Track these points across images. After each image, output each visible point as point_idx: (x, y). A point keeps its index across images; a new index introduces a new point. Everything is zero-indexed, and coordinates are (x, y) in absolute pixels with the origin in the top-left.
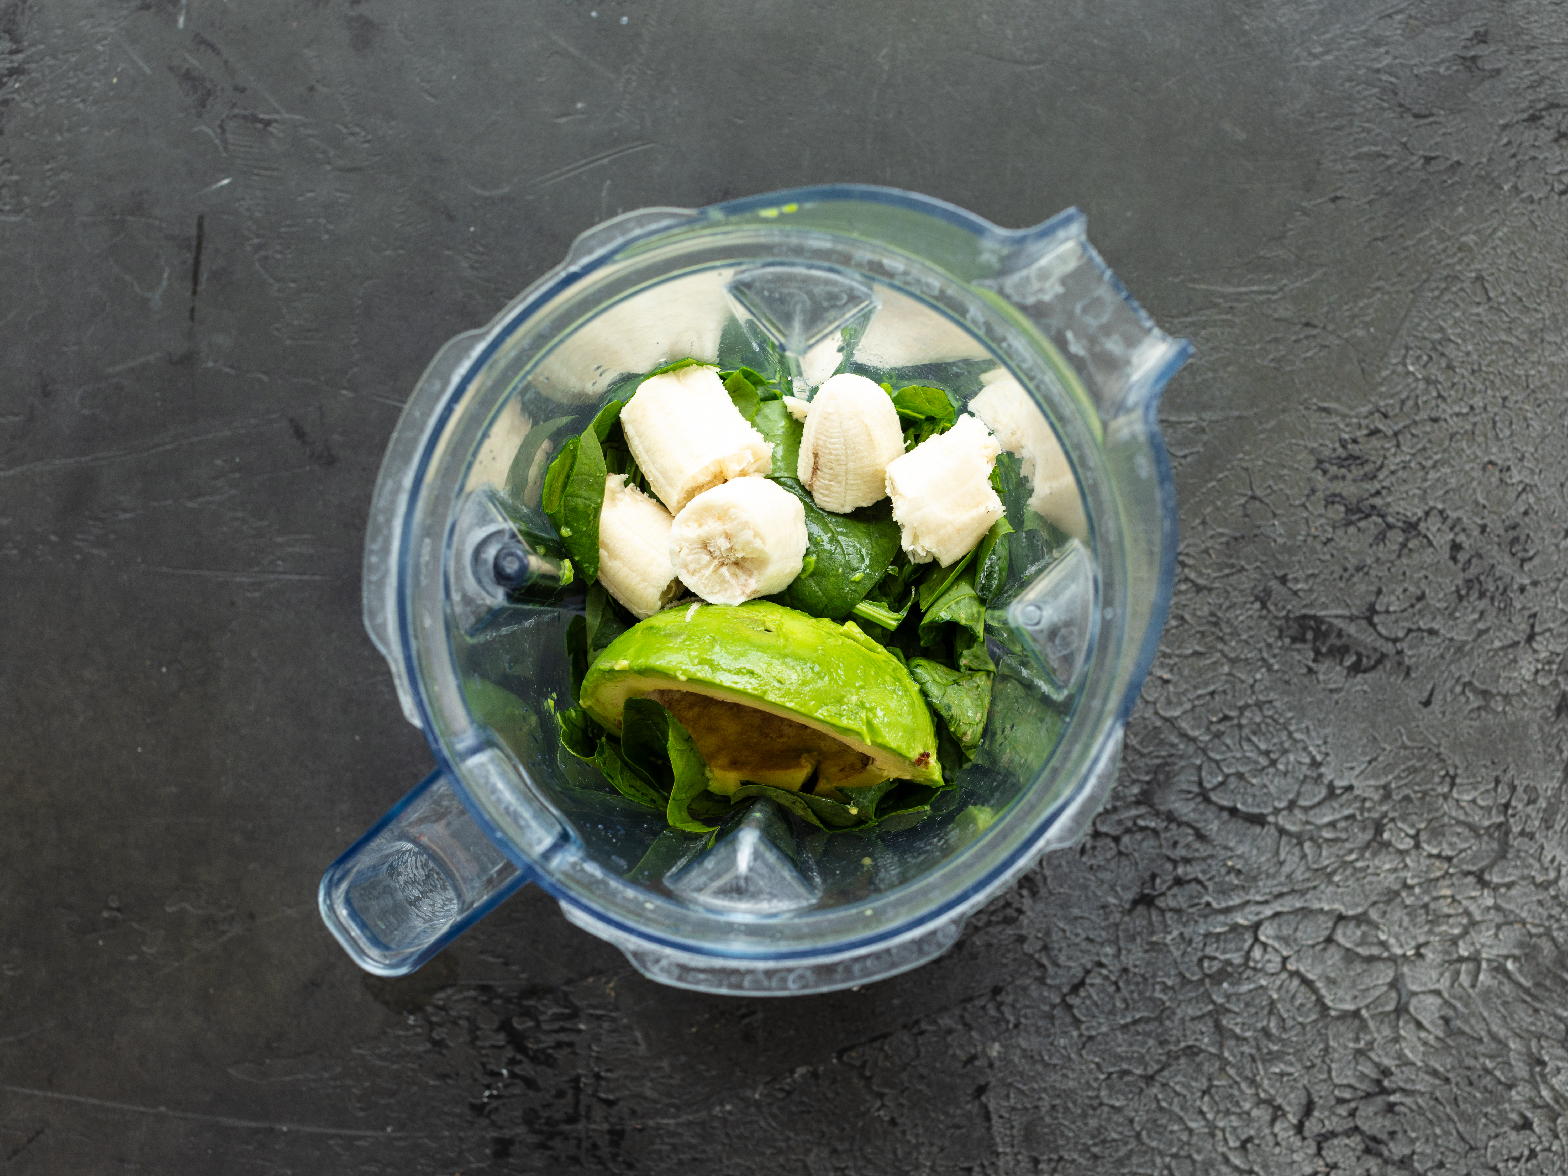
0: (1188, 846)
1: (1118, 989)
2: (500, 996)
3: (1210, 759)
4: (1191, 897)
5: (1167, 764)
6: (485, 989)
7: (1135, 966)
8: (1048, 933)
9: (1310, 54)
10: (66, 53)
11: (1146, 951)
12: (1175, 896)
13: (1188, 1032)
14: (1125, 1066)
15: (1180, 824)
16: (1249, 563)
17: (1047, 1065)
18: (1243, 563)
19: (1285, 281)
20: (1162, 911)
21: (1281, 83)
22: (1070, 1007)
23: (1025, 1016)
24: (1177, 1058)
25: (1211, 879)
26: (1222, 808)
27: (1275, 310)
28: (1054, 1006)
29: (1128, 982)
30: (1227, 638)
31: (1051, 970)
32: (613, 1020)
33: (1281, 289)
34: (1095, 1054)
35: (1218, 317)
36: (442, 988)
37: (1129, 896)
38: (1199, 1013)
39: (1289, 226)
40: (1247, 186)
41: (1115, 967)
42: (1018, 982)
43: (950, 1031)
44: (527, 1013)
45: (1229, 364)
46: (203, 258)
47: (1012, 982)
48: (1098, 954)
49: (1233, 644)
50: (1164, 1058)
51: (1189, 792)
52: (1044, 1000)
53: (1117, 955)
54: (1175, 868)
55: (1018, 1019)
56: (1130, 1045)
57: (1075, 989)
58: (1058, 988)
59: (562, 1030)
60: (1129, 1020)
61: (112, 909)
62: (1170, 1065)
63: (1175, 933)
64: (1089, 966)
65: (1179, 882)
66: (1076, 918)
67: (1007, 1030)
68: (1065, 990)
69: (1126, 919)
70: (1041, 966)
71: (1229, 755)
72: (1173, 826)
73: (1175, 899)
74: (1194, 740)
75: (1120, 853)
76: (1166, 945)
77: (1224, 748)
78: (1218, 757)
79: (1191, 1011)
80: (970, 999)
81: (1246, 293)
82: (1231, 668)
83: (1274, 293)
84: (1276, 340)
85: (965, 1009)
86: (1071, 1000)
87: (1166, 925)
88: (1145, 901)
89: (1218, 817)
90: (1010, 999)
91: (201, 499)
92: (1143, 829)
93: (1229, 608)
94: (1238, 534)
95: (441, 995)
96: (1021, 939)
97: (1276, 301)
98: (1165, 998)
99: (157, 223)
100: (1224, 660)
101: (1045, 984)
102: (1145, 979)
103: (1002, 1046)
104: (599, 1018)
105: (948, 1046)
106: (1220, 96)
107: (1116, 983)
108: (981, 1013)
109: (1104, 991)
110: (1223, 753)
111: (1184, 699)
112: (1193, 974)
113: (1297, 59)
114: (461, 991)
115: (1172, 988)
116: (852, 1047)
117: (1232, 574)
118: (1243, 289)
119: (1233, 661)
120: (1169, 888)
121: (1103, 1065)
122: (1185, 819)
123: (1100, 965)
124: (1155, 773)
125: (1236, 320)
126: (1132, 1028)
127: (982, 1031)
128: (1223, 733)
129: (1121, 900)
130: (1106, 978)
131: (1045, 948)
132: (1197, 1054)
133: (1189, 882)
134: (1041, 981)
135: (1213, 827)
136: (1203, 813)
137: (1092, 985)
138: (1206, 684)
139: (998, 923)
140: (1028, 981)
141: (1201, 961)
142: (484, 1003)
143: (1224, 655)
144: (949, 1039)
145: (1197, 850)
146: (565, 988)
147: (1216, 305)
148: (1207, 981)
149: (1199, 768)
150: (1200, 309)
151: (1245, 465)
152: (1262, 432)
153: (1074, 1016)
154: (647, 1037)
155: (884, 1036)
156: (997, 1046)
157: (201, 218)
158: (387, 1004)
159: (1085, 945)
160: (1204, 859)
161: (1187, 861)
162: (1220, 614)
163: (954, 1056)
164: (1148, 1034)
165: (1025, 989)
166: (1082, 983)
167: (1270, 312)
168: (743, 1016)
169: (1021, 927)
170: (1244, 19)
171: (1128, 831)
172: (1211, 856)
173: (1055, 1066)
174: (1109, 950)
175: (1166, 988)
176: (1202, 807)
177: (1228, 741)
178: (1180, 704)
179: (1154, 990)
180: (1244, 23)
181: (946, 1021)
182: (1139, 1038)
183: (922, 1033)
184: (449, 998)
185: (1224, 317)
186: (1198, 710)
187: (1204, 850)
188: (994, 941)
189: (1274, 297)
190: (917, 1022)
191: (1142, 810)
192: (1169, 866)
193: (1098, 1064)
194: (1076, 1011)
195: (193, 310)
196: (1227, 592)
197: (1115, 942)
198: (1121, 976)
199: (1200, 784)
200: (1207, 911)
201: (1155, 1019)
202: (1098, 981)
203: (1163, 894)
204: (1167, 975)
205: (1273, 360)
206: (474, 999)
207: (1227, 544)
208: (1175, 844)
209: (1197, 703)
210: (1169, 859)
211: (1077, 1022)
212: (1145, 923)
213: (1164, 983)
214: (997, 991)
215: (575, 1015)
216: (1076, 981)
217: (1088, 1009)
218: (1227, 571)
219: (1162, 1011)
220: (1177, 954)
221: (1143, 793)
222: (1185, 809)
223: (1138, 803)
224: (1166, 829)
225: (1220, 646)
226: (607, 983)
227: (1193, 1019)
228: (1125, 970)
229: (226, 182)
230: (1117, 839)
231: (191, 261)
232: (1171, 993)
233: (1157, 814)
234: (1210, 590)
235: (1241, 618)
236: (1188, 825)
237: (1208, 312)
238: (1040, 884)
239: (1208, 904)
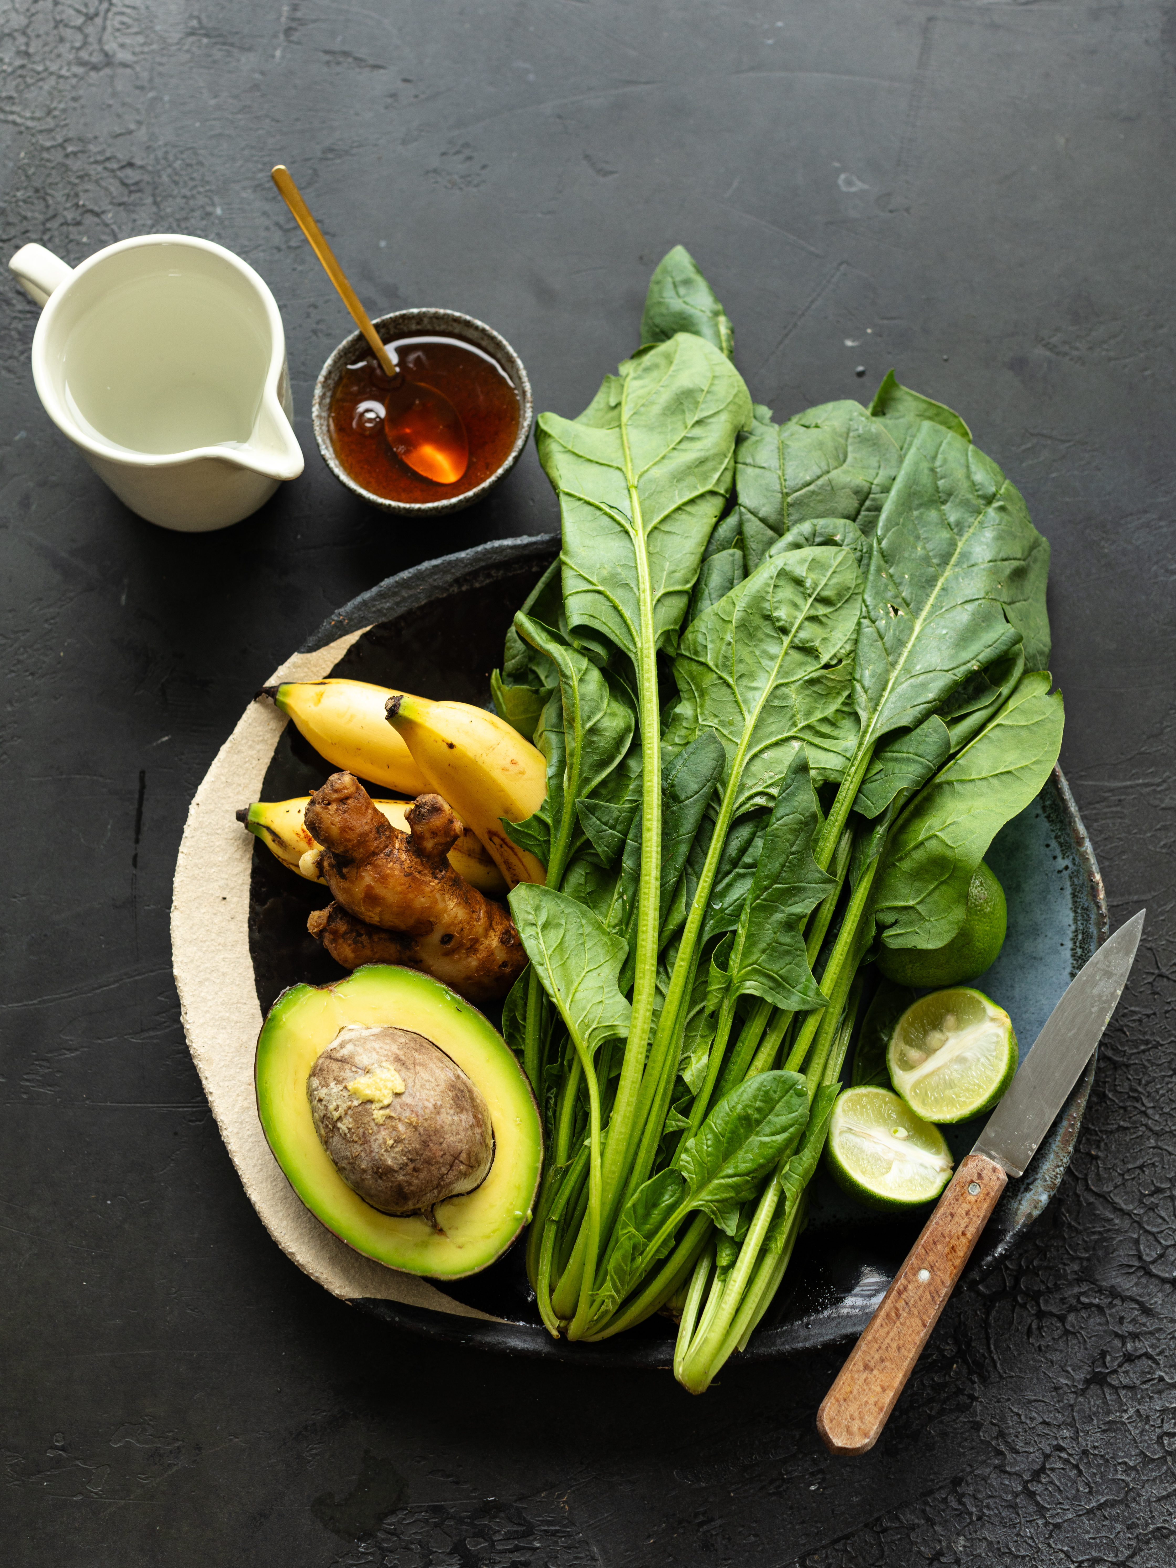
0: (1134, 1321)
1: (1080, 1473)
2: (453, 1517)
3: (1146, 1231)
4: (1144, 1373)
5: (1105, 1239)
6: (436, 1510)
7: (1095, 1448)
8: (1003, 1419)
9: (1167, 571)
10: (16, 632)
11: (1104, 1431)
12: (1126, 1372)
13: (1155, 1514)
14: (1095, 1554)
15: (1124, 1299)
16: (1164, 1039)
17: (1016, 1557)
18: (1158, 1039)
19: (1167, 774)
20: (1115, 1389)
21: (1143, 597)
22: (1031, 1495)
23: (988, 1507)
24: (1147, 1542)
25: (1161, 1353)
26: (1164, 1281)
27: (1162, 800)
28: (1016, 1495)
29: (1088, 1463)
30: (1150, 1112)
31: (1009, 1456)
32: (569, 1535)
33: (1164, 781)
34: (1063, 1542)
35: (1107, 810)
36: (393, 1512)
37: (1080, 1376)
38: (1165, 1493)
39: (1165, 724)
40: (1122, 690)
41: (1074, 1449)
42: (977, 1472)
43: (913, 1528)
44: (481, 1534)
45: (1123, 852)
46: (144, 809)
47: (972, 1472)
48: (1056, 1439)
49: (1157, 1117)
50: (1133, 1543)
51: (1131, 1266)
52: (1006, 1489)
53: (1075, 1438)
54: (1124, 1344)
55: (981, 1510)
56: (1098, 1530)
57: (1036, 1475)
58: (1018, 1475)
59: (517, 1549)
60: (1094, 1504)
61: (57, 1448)
62: (1141, 1550)
63: (1131, 1411)
64: (1048, 1450)
65: (1129, 1358)
66: (1030, 1402)
67: (972, 1521)
68: (1026, 1477)
69: (1081, 1399)
70: (1000, 1453)
71: (1165, 1227)
72: (1117, 1302)
73: (1129, 1375)
74: (1129, 1214)
75: (1067, 1332)
76: (1123, 1424)
77: (1160, 1221)
78: (1154, 1230)
79: (1157, 1491)
80: (931, 1492)
81: (1131, 787)
82: (1156, 1141)
83: (1158, 785)
84: (1165, 828)
85: (926, 1503)
86: (1032, 1487)
87: (1122, 1404)
88: (1098, 1380)
89: (1161, 1290)
90: (970, 1490)
91: (144, 1035)
92: (1087, 1306)
93: (1148, 1083)
94: (1150, 1012)
95: (392, 1519)
96: (977, 1426)
97: (1160, 792)
98: (1128, 1479)
99: (101, 779)
100: (1149, 1134)
101: (1005, 1472)
102: (1107, 1461)
103: (967, 1540)
104: (554, 1533)
105: (912, 1543)
106: (1088, 612)
107: (1076, 1467)
108: (943, 1507)
109: (1066, 1476)
110: (1158, 1226)
111: (1114, 1174)
112: (1154, 1453)
113: (1156, 576)
114: (411, 1513)
115: (1134, 1468)
116: (814, 1551)
117: (1148, 1050)
118: (1129, 783)
119: (1157, 1134)
120: (1120, 1366)
121: (1072, 1554)
122: (1128, 1294)
123: (1060, 1448)
124: (1094, 1249)
125: (1125, 811)
126: (1098, 1513)
127: (945, 1523)
128: (1157, 1205)
129: (1073, 1380)
130: (1067, 1461)
131: (1001, 1435)
132: (1167, 1537)
133: (1139, 1357)
134: (1001, 1469)
135: (1157, 1300)
136: (1146, 1287)
137: (1053, 1470)
138: (1135, 1159)
139: (951, 1411)
140: (988, 1470)
141: (1160, 1438)
142: (436, 1525)
143: (1151, 1130)
144: (913, 1536)
145: (1144, 1325)
146: (518, 1505)
147: (1105, 799)
148: (1169, 1458)
149: (1137, 1242)
150: (1090, 803)
151: (1148, 945)
152: (1162, 913)
153: (1037, 1504)
154: (604, 1551)
155: (846, 1537)
156: (962, 1541)
157: (143, 773)
158: (337, 1532)
159: (1041, 1429)
160: (1151, 1333)
161: (1135, 1336)
162: (1140, 1089)
163: (919, 1552)
164: (1116, 1519)
165: (985, 1479)
166: (1043, 1469)
167: (1157, 802)
168: (701, 1524)
169: (975, 1414)
170: (1103, 543)
171: (1072, 1309)
172: (1159, 1330)
173: (1023, 1557)
174: (1066, 1433)
175: (1128, 1469)
176: (1144, 1280)
177: (1163, 1214)
178: (1111, 1179)
179: (1116, 1471)
180: (1103, 547)
181: (908, 1517)
182: (1106, 1523)
183: (885, 1530)
184: (400, 1522)
185: (1114, 809)
186: (1129, 1184)
187: (1151, 1324)
188: (949, 1430)
189: (1159, 789)
190: (878, 1519)
191: (1084, 1288)
192: (1117, 1343)
193: (1067, 1554)
194: (1038, 1498)
195: (135, 857)
196: (1145, 1067)
197: (1072, 1425)
198: (1081, 1459)
199: (1140, 1258)
200: (1161, 1386)
201: (1121, 1502)
202: (1059, 1465)
203: (1115, 1372)
204: (1130, 1456)
205: (1164, 846)
206: (426, 1521)
207: (1140, 1021)
208: (1122, 1319)
209: (1127, 1177)
210: (1117, 1335)
211: (1041, 1510)
212: (1099, 1402)
213: (1125, 1463)
214: (957, 1482)
215: (529, 1533)
216: (1036, 1467)
217: (1051, 1494)
218: (1143, 1047)
219: (1127, 1493)
220: (1135, 1432)
221: (1083, 1270)
222: (1128, 1285)
223: (1079, 1281)
224: (1111, 1305)
225: (1144, 1120)
226: (559, 1497)
227: (1159, 1500)
228: (1085, 1452)
229: (166, 738)
230: (1062, 1319)
231: (134, 813)
232: (1133, 1474)
233: (1100, 1291)
234: (1127, 1066)
235: (1161, 1092)
236: (1132, 1299)
237: (1097, 806)
238: (990, 1369)
239: (1161, 1379)
